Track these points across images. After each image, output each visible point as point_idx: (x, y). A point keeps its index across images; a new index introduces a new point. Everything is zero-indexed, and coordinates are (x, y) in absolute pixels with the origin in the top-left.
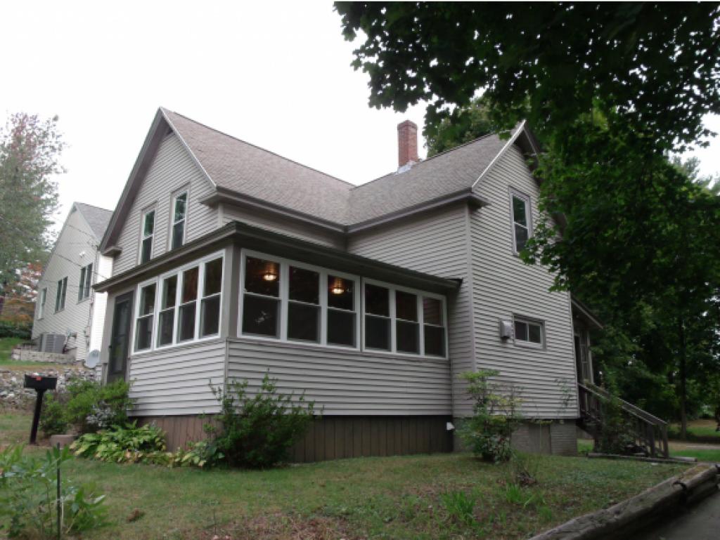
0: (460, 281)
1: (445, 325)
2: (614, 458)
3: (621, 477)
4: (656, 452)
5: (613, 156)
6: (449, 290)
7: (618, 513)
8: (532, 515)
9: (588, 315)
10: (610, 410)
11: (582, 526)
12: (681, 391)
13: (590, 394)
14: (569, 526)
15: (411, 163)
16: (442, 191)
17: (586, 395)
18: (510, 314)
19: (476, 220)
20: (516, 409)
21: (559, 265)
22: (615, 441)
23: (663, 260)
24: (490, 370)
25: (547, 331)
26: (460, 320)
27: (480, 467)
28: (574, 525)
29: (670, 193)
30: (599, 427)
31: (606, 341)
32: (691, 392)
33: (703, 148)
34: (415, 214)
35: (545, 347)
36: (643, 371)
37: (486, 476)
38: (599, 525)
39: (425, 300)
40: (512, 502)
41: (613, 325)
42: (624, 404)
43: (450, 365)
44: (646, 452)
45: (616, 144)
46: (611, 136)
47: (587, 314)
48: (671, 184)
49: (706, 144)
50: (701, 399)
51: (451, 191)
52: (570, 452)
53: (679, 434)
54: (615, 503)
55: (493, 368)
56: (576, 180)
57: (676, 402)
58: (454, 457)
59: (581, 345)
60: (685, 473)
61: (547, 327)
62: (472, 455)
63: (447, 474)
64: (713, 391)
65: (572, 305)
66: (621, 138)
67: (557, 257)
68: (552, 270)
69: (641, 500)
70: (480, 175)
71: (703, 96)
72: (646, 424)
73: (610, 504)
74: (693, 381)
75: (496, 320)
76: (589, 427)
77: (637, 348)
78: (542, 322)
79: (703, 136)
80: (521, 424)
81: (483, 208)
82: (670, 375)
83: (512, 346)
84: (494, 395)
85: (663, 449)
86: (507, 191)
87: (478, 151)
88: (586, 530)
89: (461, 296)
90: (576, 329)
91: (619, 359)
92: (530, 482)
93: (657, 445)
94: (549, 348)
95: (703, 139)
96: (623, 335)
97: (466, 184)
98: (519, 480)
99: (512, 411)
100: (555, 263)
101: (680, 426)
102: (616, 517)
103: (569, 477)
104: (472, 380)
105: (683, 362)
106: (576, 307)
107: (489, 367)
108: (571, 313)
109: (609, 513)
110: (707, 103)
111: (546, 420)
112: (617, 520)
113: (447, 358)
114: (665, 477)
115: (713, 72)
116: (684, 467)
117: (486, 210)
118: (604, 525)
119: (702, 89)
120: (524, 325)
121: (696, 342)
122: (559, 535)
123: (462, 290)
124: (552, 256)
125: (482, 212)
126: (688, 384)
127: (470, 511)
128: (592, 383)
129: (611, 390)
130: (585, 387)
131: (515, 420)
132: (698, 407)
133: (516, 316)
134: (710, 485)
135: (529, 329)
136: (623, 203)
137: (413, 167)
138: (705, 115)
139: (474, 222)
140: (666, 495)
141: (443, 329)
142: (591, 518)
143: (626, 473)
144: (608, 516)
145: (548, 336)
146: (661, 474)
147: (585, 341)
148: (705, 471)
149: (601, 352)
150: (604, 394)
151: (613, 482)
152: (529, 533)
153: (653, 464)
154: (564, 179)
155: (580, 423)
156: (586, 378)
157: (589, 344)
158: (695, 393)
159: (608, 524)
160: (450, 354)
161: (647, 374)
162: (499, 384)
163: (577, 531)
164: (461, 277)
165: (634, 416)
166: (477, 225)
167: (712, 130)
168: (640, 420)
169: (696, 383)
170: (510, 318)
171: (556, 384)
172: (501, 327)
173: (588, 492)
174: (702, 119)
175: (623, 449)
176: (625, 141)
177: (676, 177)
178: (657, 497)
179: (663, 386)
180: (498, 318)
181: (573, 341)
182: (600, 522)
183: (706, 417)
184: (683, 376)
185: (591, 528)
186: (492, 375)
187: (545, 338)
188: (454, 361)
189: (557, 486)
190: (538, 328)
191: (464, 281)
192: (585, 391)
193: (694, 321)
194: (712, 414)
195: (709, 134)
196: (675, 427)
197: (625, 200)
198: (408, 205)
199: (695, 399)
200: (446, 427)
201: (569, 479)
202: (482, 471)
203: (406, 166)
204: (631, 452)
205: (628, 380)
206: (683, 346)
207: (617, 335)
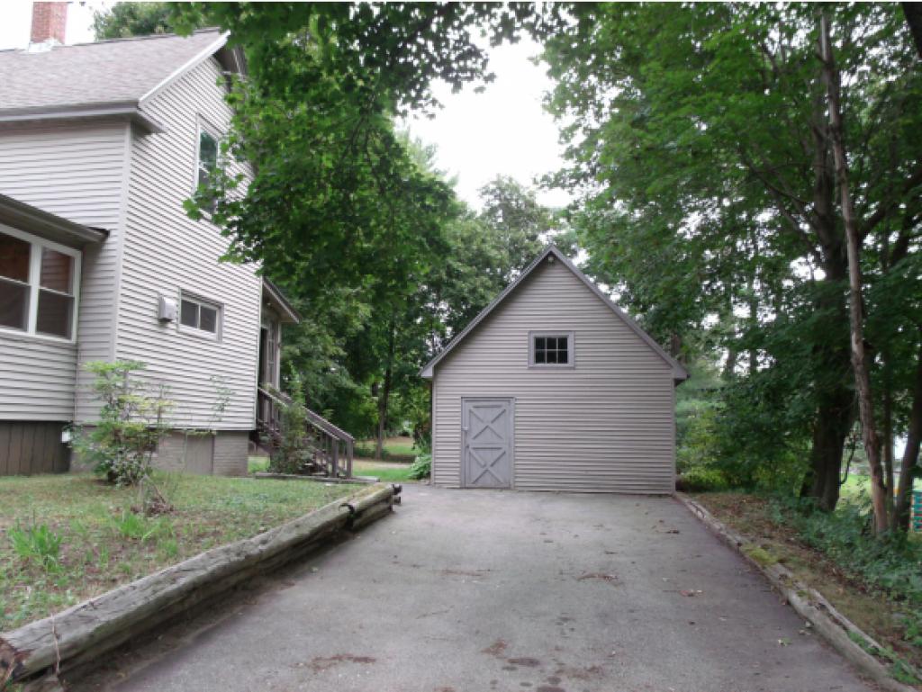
0: (106, 233)
1: (75, 294)
2: (284, 478)
3: (284, 501)
4: (338, 471)
5: (323, 100)
6: (89, 243)
7: (264, 542)
8: (151, 551)
9: (283, 305)
10: (292, 421)
11: (212, 561)
12: (383, 405)
13: (270, 400)
14: (195, 562)
15: (52, 42)
16: (93, 96)
17: (267, 403)
18: (176, 289)
19: (142, 150)
20: (163, 416)
21: (235, 229)
22: (291, 459)
23: (365, 245)
24: (133, 361)
25: (226, 318)
26: (101, 289)
27: (100, 492)
28: (202, 560)
29: (384, 165)
30: (276, 442)
31: (306, 341)
32: (393, 406)
33: (428, 119)
34: (44, 121)
35: (220, 338)
36: (344, 379)
37: (104, 504)
38: (236, 558)
39: (45, 252)
40: (127, 536)
41: (316, 321)
42: (308, 413)
43: (77, 351)
44: (327, 472)
45: (328, 85)
46: (324, 74)
47: (281, 303)
48: (387, 154)
49: (432, 116)
50: (402, 415)
51: (107, 99)
52: (237, 471)
53: (374, 453)
54: (264, 531)
55: (137, 359)
56: (278, 122)
57: (376, 417)
58: (65, 479)
59: (269, 340)
60: (357, 494)
61: (226, 313)
62: (93, 476)
63: (43, 503)
64: (415, 406)
65: (264, 289)
66: (337, 80)
67: (236, 218)
68: (226, 233)
69: (297, 526)
70: (154, 86)
71: (435, 54)
72: (330, 438)
73: (259, 532)
74: (396, 394)
75: (156, 295)
76: (264, 441)
77: (342, 353)
78: (220, 306)
79: (431, 105)
80: (168, 435)
81: (154, 135)
82: (374, 386)
83: (173, 333)
84: (135, 396)
85: (346, 469)
86: (194, 120)
87: (159, 53)
88: (215, 566)
89: (104, 254)
90: (264, 319)
91: (318, 363)
92: (162, 510)
93: (340, 464)
94: (224, 340)
95: (430, 109)
96: (327, 336)
97: (131, 94)
98: (148, 507)
99: (159, 418)
100: (231, 225)
101: (376, 443)
102: (261, 547)
103: (220, 501)
104: (103, 374)
105: (388, 372)
106: (268, 292)
107: (131, 357)
108: (260, 299)
109: (252, 543)
110: (439, 65)
111: (200, 430)
112: (261, 551)
113: (73, 340)
114: (335, 498)
115: (450, 30)
116: (358, 487)
117: (158, 138)
118: (242, 558)
119: (437, 48)
120: (195, 306)
121: (404, 351)
122: (177, 575)
123: (107, 247)
124: (228, 215)
125: (151, 140)
126: (392, 397)
127: (54, 552)
128: (278, 388)
129: (295, 398)
130: (267, 393)
131: (160, 430)
132: (398, 423)
133: (184, 293)
134: (383, 506)
135: (201, 313)
136: (330, 165)
137: (55, 48)
138: (434, 79)
139: (137, 151)
140: (328, 520)
141: (72, 299)
142: (227, 551)
143: (292, 494)
144: (251, 547)
145: (225, 324)
146: (331, 495)
147: (274, 336)
148: (380, 491)
149: (297, 351)
150: (287, 401)
151: (273, 506)
152: (138, 574)
153: (328, 484)
154: (263, 117)
155: (253, 436)
156: (271, 382)
157: (279, 339)
158: (397, 407)
159: (248, 557)
160: (78, 336)
161: (350, 384)
162: (144, 380)
163: (204, 568)
164: (107, 227)
165: (319, 430)
166: (141, 157)
167: (441, 101)
168: (324, 434)
169: (399, 397)
170: (176, 295)
171: (211, 384)
172: (161, 305)
173: (238, 519)
174: (430, 83)
175: (300, 468)
176: (341, 84)
177: (393, 146)
178: (317, 522)
179: (365, 397)
180: (156, 291)
181: (258, 334)
182: (238, 555)
183: (405, 434)
184: (387, 388)
185: (224, 563)
186: (136, 368)
187: (221, 326)
188: (84, 346)
189: (199, 513)
190: (214, 313)
191: (112, 233)
192: (266, 397)
193: (407, 326)
194: (411, 431)
195: (437, 105)
196: (371, 445)
197: (333, 162)
198: (35, 103)
199: (397, 415)
200: (60, 436)
201: (219, 505)
202: (100, 497)
203: (43, 45)
204: (310, 470)
205: (327, 389)
206: (391, 353)
207: (319, 334)
